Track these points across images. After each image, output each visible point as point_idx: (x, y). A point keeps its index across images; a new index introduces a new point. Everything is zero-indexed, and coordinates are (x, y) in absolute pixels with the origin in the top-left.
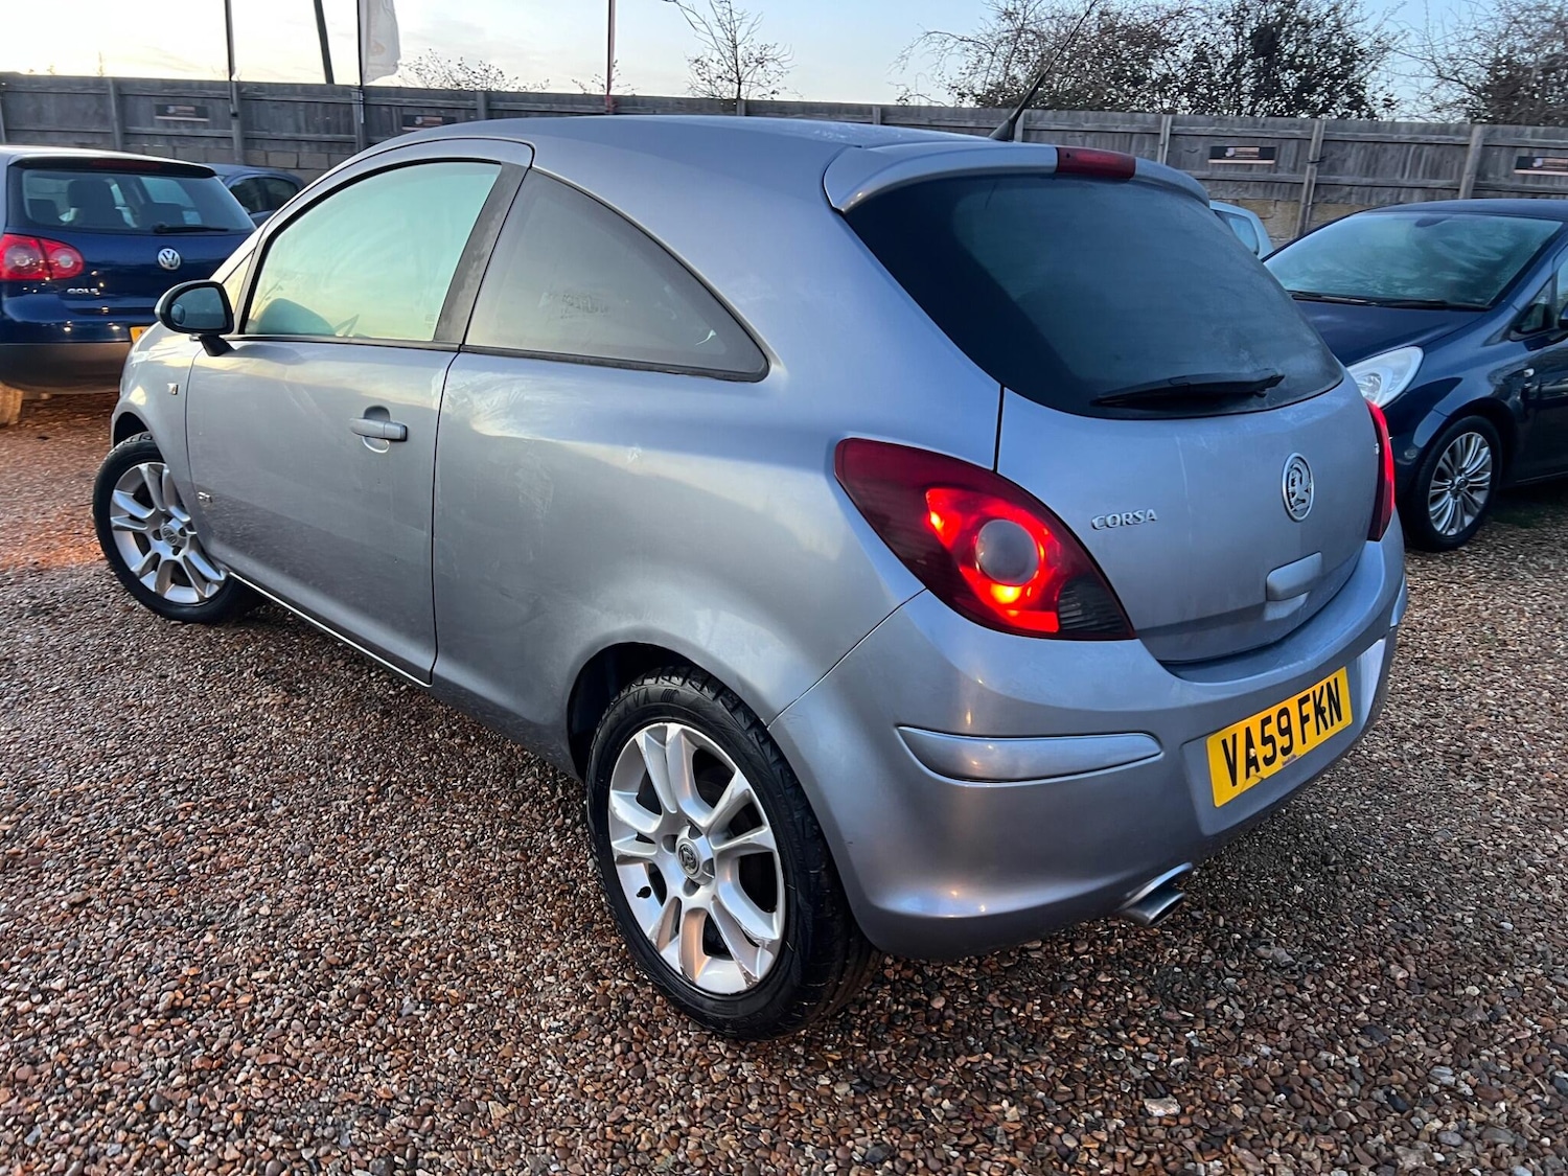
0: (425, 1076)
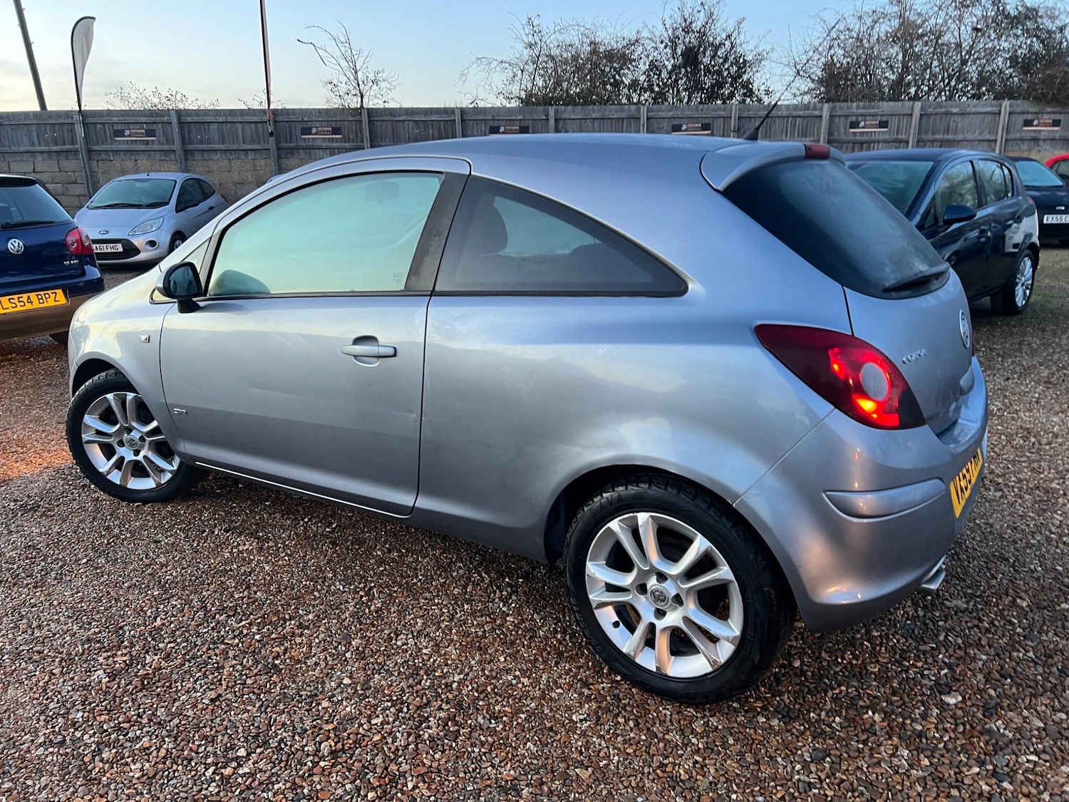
0: (525, 762)
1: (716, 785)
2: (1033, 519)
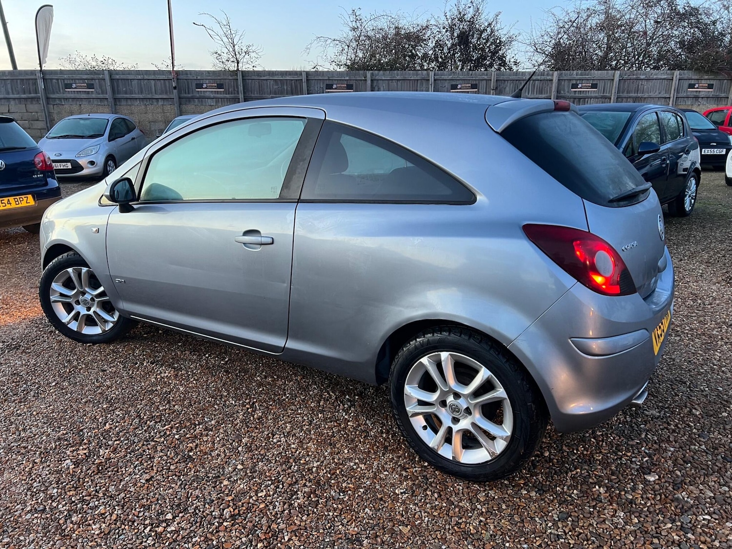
0: (364, 522)
1: (495, 537)
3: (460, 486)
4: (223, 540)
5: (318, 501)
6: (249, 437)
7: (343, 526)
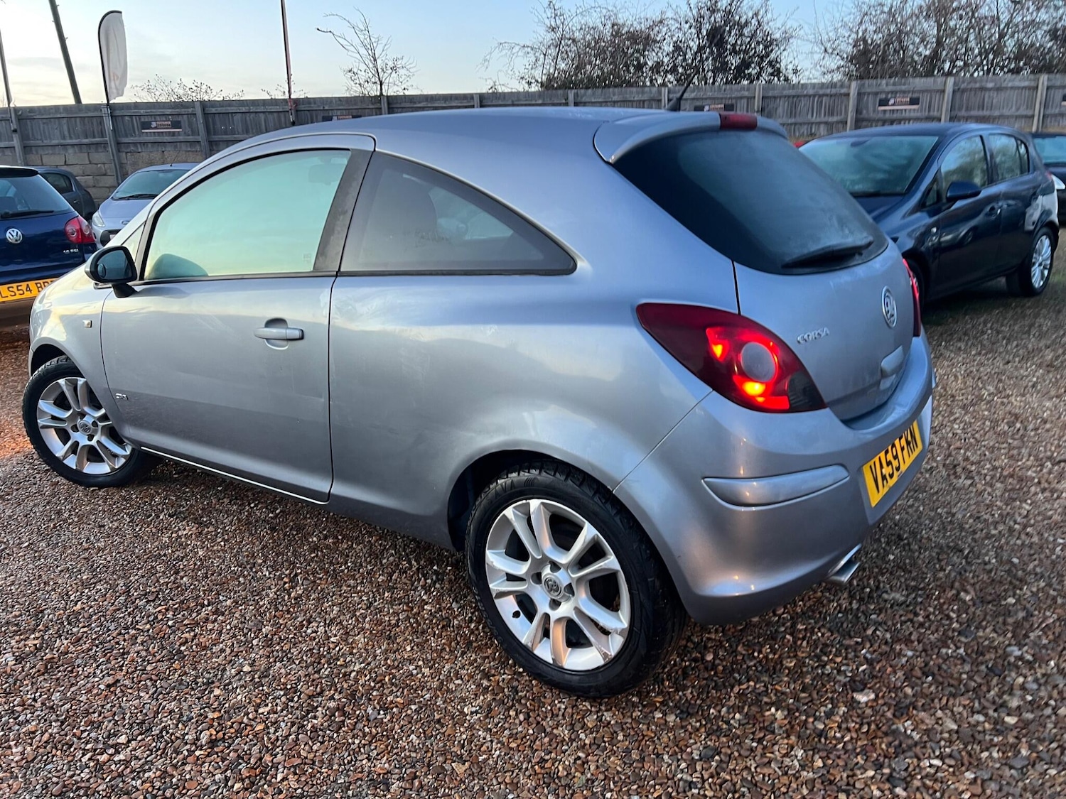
0: (403, 755)
1: (593, 782)
2: (1000, 508)
3: (562, 705)
4: (188, 777)
5: (343, 721)
6: (272, 625)
7: (369, 760)
